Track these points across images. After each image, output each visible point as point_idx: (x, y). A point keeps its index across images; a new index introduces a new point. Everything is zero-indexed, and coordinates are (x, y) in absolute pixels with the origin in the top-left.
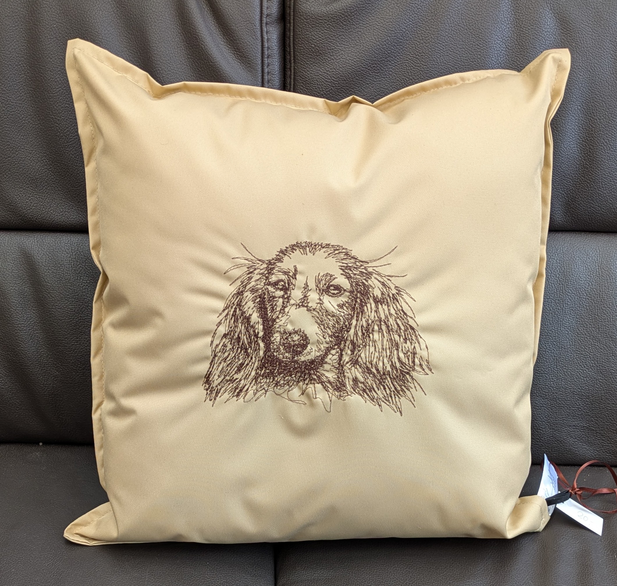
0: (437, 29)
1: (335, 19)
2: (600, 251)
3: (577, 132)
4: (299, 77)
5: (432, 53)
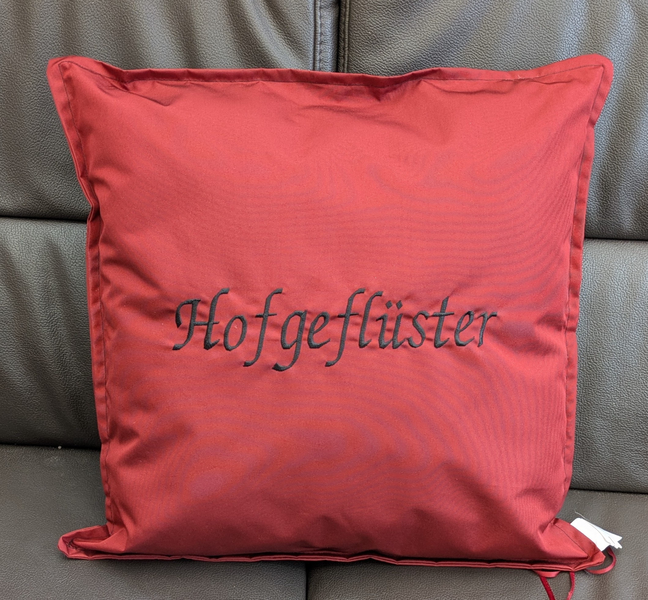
0: (505, 19)
1: (394, 5)
4: (353, 66)
5: (498, 45)
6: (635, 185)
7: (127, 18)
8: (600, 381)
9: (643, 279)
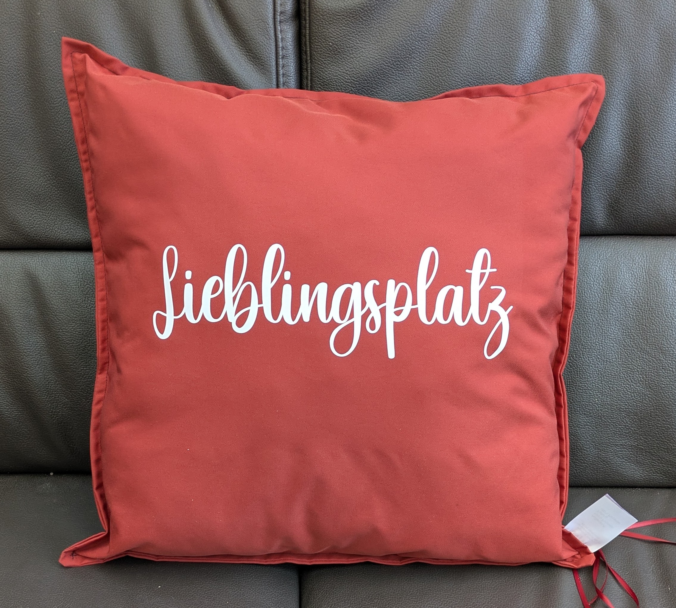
0: (466, 21)
2: (647, 256)
3: (620, 128)
4: (316, 78)
5: (460, 48)
6: (606, 180)
8: (581, 378)
9: (619, 274)
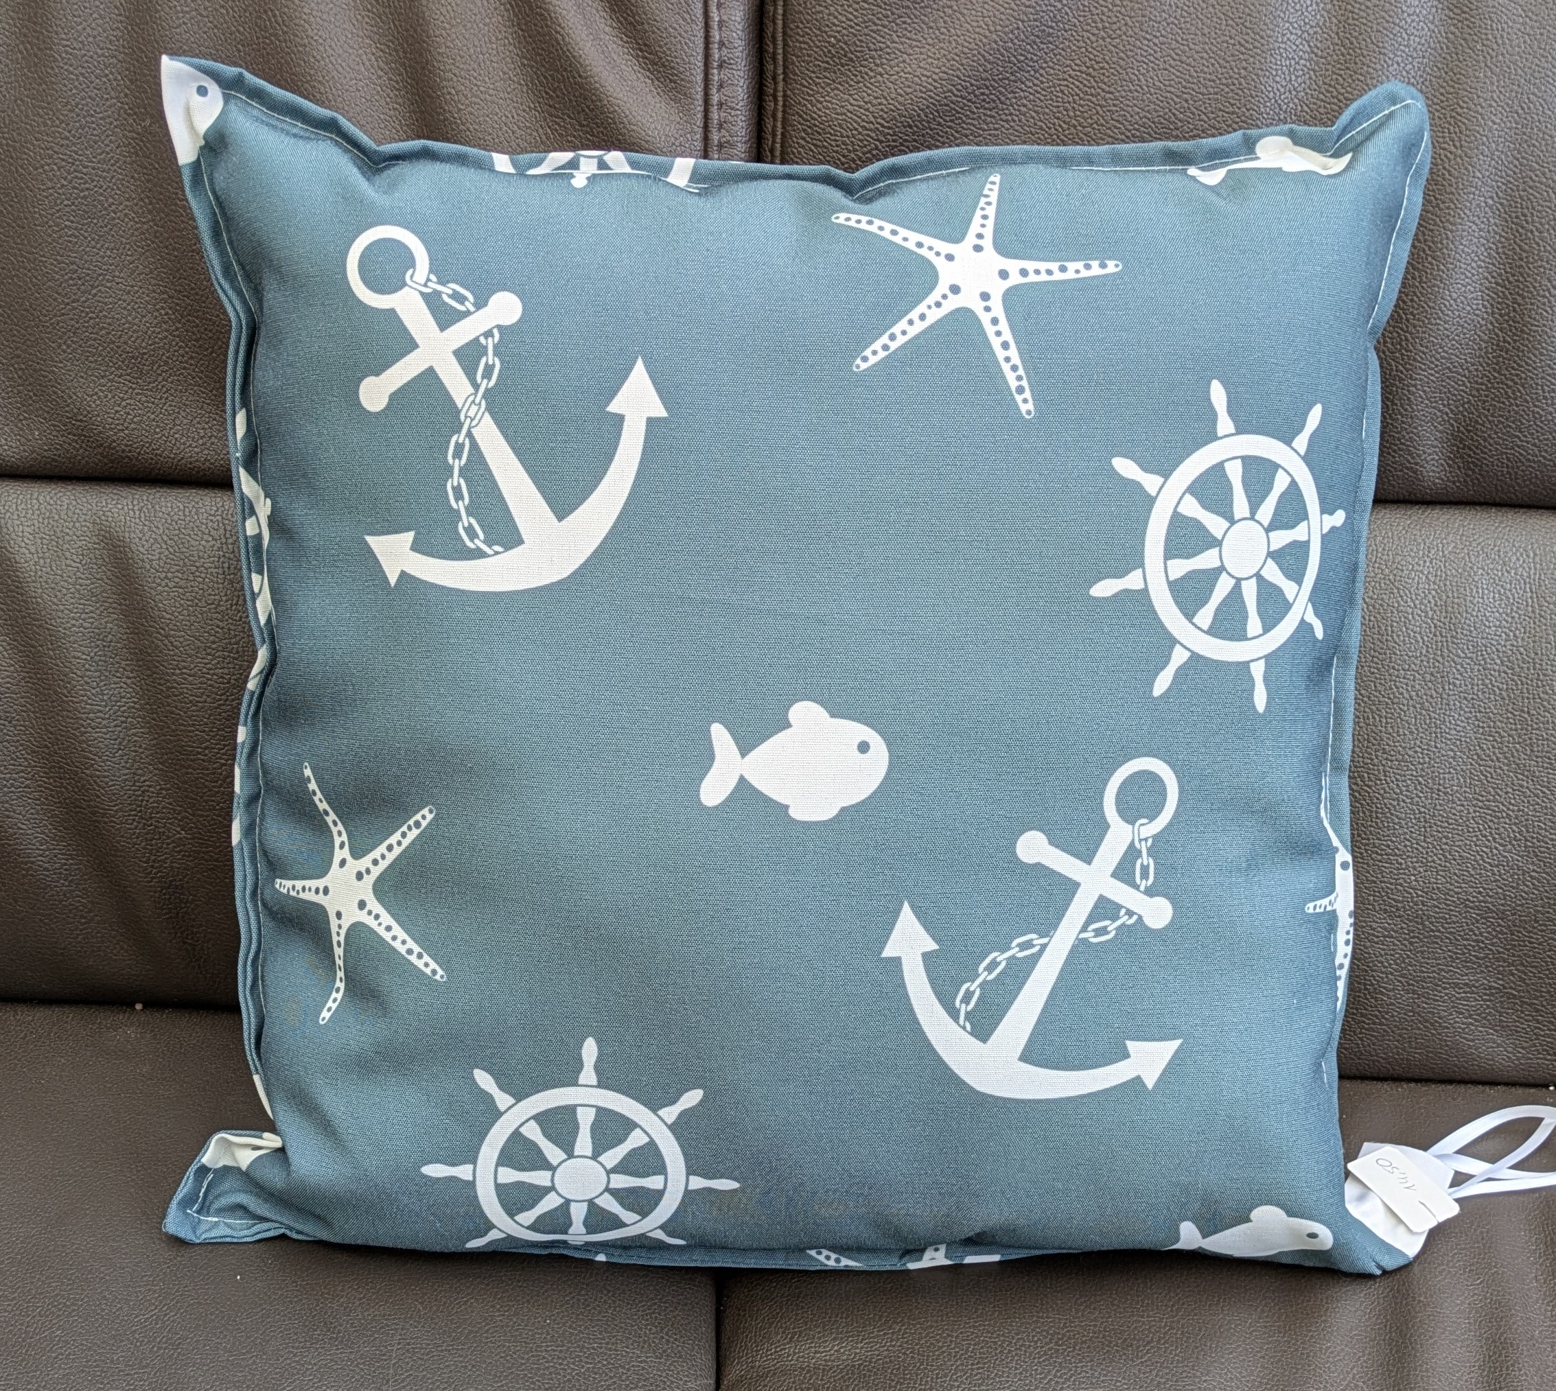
2: (1535, 554)
3: (1484, 262)
4: (796, 118)
5: (1127, 63)
6: (1449, 378)
7: (275, 16)
8: (1380, 828)
9: (1471, 593)
